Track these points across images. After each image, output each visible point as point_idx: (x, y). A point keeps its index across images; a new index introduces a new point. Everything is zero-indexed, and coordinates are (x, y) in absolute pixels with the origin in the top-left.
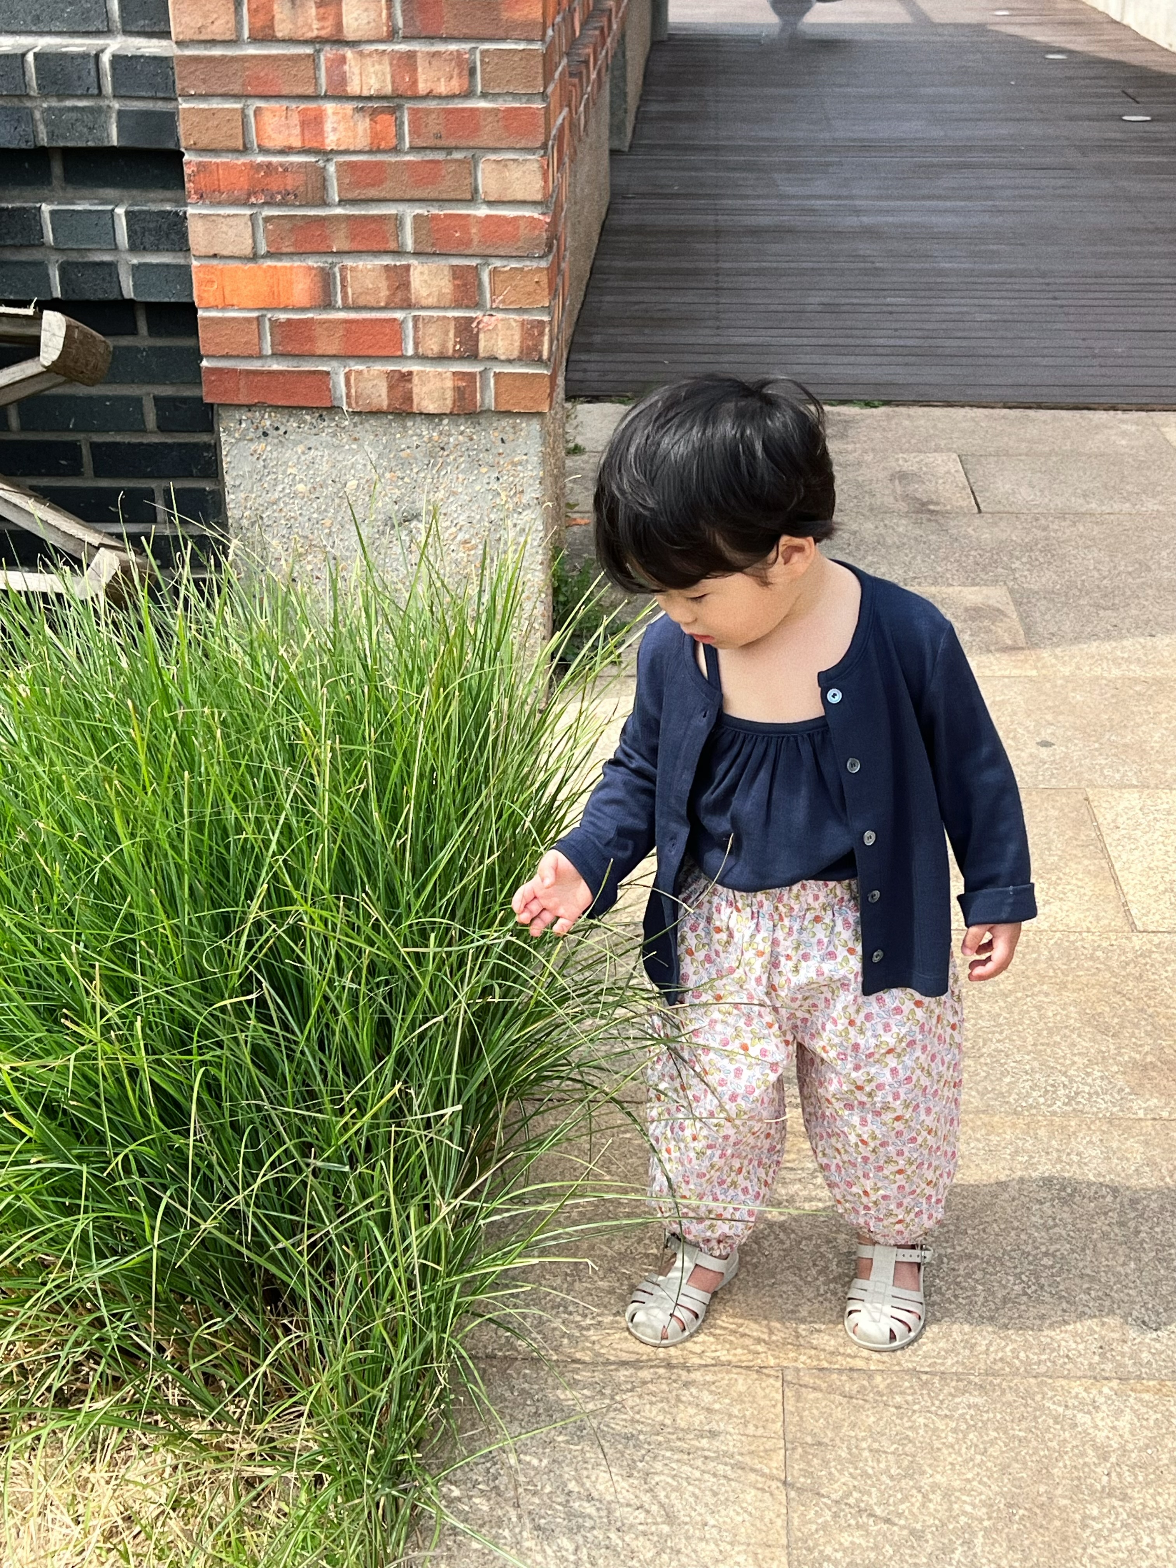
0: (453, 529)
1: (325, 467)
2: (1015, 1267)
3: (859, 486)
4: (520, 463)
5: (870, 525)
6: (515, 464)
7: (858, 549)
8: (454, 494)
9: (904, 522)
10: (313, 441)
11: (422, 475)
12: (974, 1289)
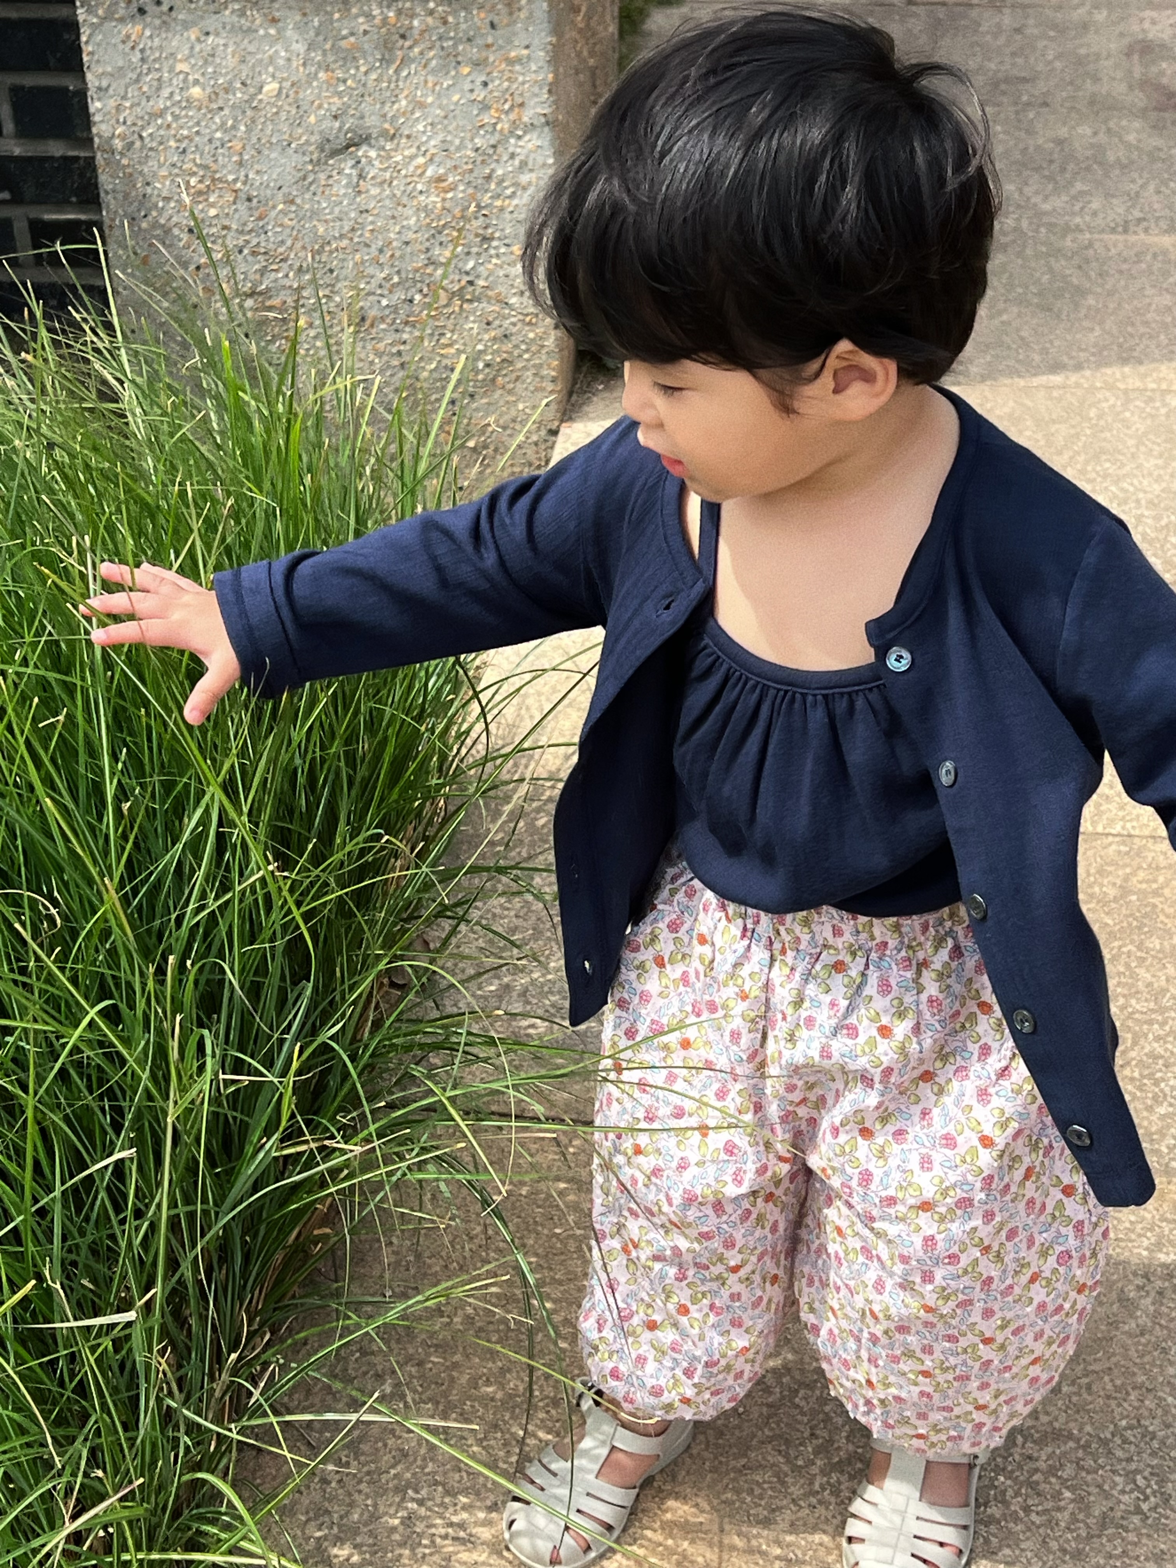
0: (421, 160)
1: (231, 62)
2: (1129, 1460)
3: (1080, 62)
4: (518, 60)
5: (1085, 130)
6: (511, 62)
7: (1063, 170)
8: (422, 105)
9: (1137, 125)
10: (211, 23)
11: (373, 76)
12: (1057, 1496)
